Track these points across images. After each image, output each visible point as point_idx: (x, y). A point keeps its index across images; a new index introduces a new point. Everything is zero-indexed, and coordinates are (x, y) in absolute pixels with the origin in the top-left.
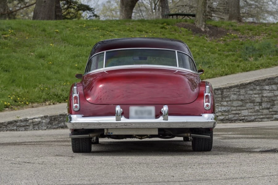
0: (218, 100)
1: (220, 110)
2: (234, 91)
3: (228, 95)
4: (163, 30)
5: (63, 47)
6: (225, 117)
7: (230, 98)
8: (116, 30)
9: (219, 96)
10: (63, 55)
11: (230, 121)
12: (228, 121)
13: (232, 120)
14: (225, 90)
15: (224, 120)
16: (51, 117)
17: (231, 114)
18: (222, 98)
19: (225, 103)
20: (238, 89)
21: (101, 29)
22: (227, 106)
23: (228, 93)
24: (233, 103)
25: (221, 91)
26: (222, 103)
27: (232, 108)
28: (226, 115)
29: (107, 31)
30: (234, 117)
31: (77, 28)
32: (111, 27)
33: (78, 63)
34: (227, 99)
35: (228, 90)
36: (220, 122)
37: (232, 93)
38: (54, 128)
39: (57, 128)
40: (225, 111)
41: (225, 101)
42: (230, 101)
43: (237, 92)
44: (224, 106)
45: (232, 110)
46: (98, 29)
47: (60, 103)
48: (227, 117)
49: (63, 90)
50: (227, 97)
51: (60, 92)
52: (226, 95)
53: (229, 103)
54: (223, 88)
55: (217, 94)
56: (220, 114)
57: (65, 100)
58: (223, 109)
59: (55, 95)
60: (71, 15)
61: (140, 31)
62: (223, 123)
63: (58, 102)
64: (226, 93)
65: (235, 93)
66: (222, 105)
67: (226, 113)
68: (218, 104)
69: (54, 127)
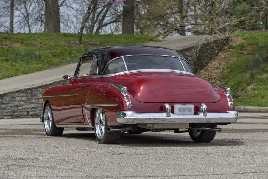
0: (29, 99)
1: (30, 106)
2: (39, 91)
3: (36, 94)
6: (34, 113)
7: (37, 97)
9: (30, 94)
11: (37, 116)
12: (36, 116)
13: (38, 115)
14: (34, 90)
15: (33, 115)
17: (37, 110)
18: (32, 96)
19: (34, 101)
20: (42, 89)
22: (35, 103)
23: (36, 93)
24: (39, 101)
25: (31, 91)
26: (32, 101)
27: (39, 105)
28: (35, 111)
30: (39, 113)
34: (35, 98)
35: (36, 90)
36: (30, 117)
37: (38, 92)
40: (34, 108)
41: (34, 99)
42: (37, 99)
43: (42, 91)
44: (33, 103)
45: (39, 107)
48: (35, 112)
50: (35, 95)
52: (35, 94)
53: (37, 100)
54: (33, 88)
55: (29, 93)
56: (30, 110)
58: (32, 106)
62: (33, 118)
64: (35, 92)
65: (41, 92)
66: (32, 103)
67: (35, 110)
68: (29, 102)
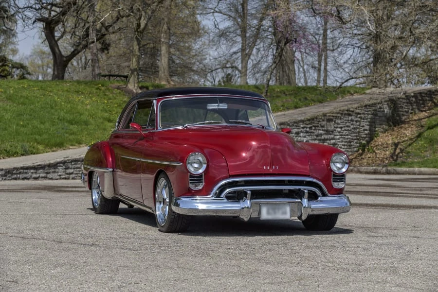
4: (98, 91)
5: (8, 106)
8: (55, 91)
10: (9, 114)
16: (6, 169)
21: (42, 90)
29: (47, 90)
31: (19, 88)
32: (50, 87)
33: (23, 121)
38: (8, 180)
39: (11, 179)
46: (39, 89)
47: (9, 157)
49: (11, 146)
51: (9, 148)
57: (13, 155)
59: (5, 150)
60: (6, 72)
61: (78, 92)
63: (7, 156)
69: (8, 178)
